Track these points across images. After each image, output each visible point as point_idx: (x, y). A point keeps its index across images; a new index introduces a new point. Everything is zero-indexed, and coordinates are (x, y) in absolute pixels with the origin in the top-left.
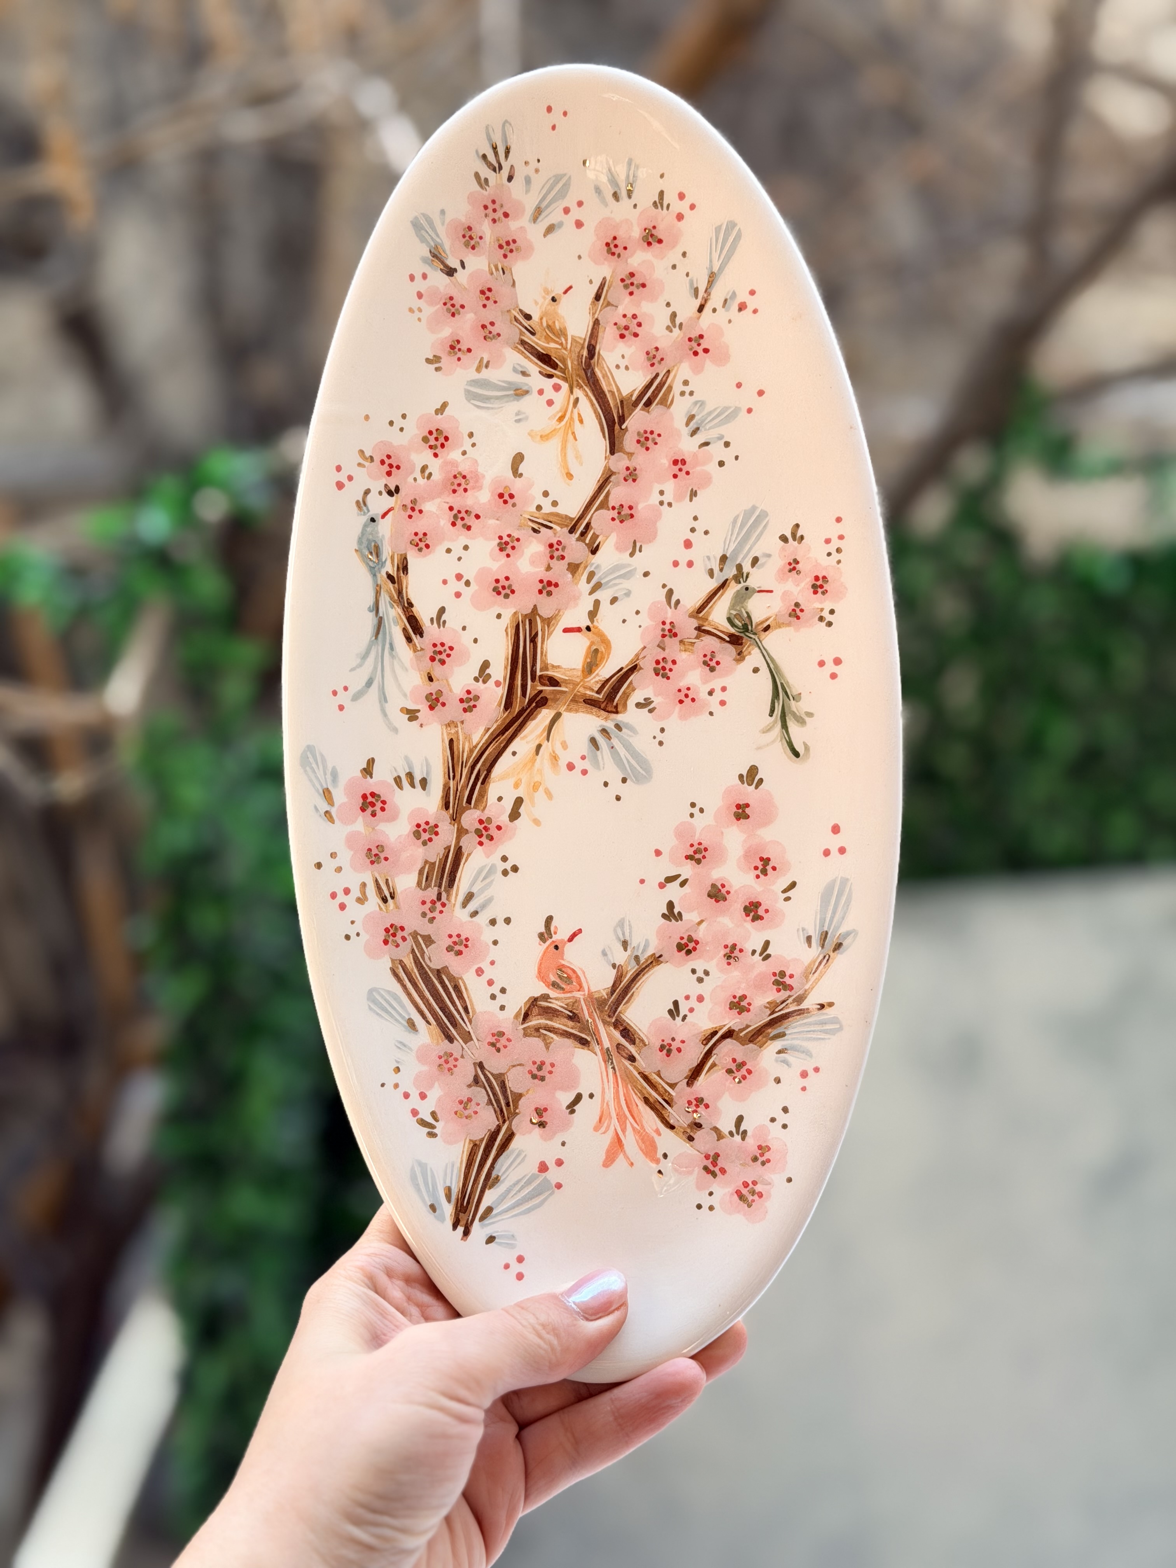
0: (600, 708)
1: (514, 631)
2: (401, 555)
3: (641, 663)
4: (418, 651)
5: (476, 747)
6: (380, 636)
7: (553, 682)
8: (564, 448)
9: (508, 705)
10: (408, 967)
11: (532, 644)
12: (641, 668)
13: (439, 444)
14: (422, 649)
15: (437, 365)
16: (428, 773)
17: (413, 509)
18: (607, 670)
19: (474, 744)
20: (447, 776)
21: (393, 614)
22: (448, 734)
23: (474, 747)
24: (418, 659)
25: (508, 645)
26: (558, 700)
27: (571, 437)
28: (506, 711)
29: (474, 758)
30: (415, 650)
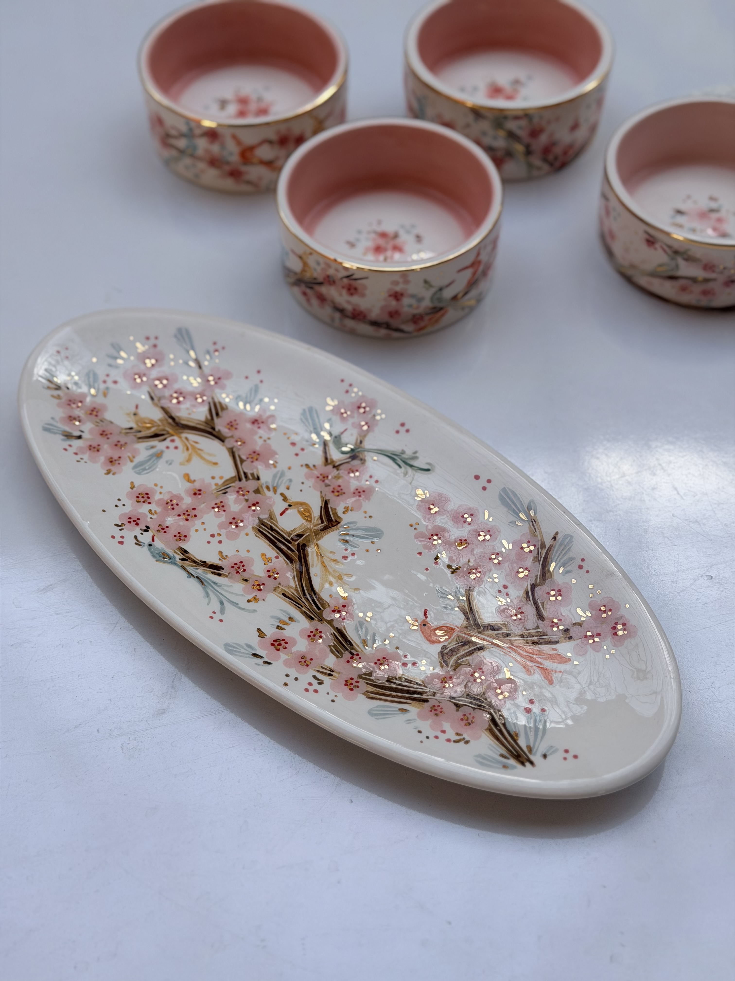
0: (330, 527)
1: (260, 534)
2: (178, 548)
3: (327, 498)
4: (228, 575)
5: (296, 587)
6: (205, 583)
7: (300, 536)
8: (202, 458)
9: (291, 560)
10: (373, 691)
11: (273, 531)
12: (329, 500)
13: (146, 498)
14: (229, 573)
15: (112, 473)
16: (288, 614)
17: (163, 529)
18: (316, 512)
19: (294, 586)
20: (298, 608)
21: (200, 571)
22: (279, 593)
23: (296, 588)
24: (232, 578)
25: (264, 540)
26: (309, 540)
27: (200, 452)
28: (293, 563)
29: (301, 592)
30: (227, 576)
